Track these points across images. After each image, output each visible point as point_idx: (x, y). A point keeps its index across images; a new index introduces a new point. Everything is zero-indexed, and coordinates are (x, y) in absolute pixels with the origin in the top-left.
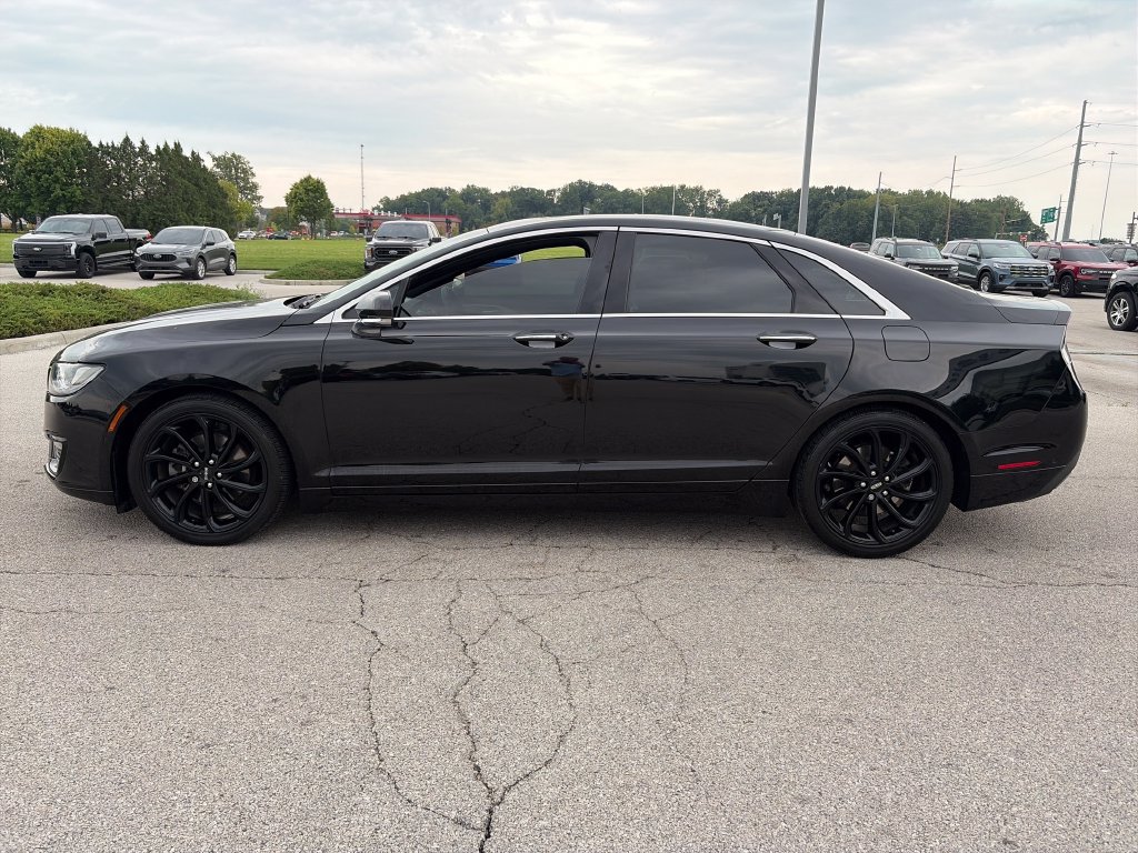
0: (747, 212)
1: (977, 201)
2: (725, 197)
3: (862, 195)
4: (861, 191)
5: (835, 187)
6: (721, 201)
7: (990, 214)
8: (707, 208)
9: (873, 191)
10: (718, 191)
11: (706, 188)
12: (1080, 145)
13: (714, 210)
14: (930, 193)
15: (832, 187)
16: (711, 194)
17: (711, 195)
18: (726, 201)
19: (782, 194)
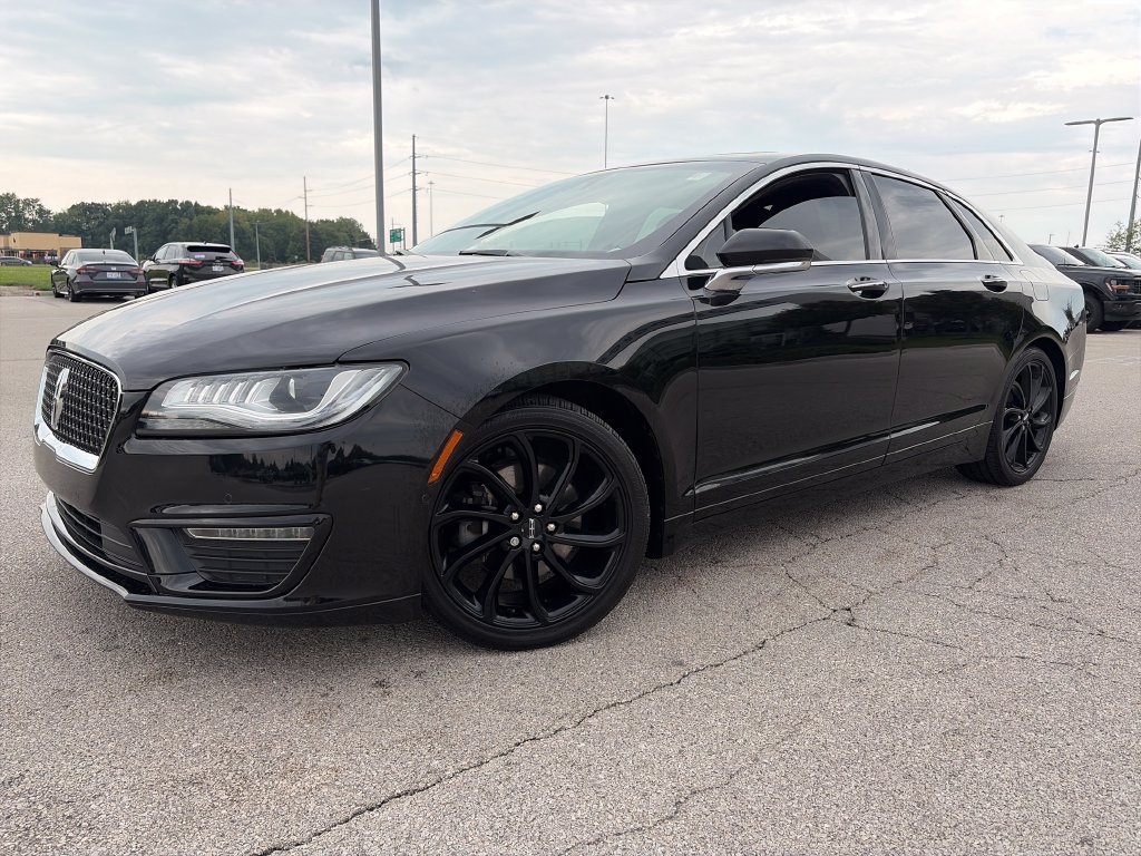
0: (79, 224)
1: (322, 221)
2: (46, 207)
3: (210, 211)
4: (209, 207)
5: (180, 202)
6: (42, 212)
7: (337, 234)
8: (26, 219)
9: (221, 208)
10: (37, 200)
11: (21, 196)
12: (414, 174)
13: (34, 221)
14: (279, 211)
15: (176, 202)
16: (28, 203)
17: (29, 205)
18: (49, 212)
19: (118, 206)
